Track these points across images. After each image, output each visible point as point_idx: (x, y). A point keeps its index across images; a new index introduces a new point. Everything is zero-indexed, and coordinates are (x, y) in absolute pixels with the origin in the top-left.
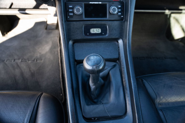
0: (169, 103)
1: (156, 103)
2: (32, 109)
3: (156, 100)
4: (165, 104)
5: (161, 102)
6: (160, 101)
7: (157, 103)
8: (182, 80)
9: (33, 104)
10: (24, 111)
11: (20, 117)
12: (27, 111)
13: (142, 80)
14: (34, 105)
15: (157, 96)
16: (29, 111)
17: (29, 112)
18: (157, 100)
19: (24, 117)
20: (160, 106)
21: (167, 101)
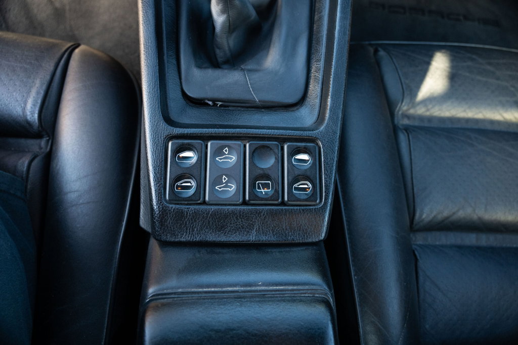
0: (430, 119)
1: (399, 111)
2: (48, 77)
3: (399, 105)
4: (421, 118)
5: (412, 111)
6: (409, 109)
7: (400, 113)
8: (490, 64)
9: (49, 66)
10: (25, 80)
11: (14, 94)
12: (33, 82)
13: (376, 51)
14: (52, 68)
15: (406, 95)
16: (38, 83)
17: (37, 85)
18: (403, 104)
19: (25, 95)
20: (406, 122)
21: (428, 113)
